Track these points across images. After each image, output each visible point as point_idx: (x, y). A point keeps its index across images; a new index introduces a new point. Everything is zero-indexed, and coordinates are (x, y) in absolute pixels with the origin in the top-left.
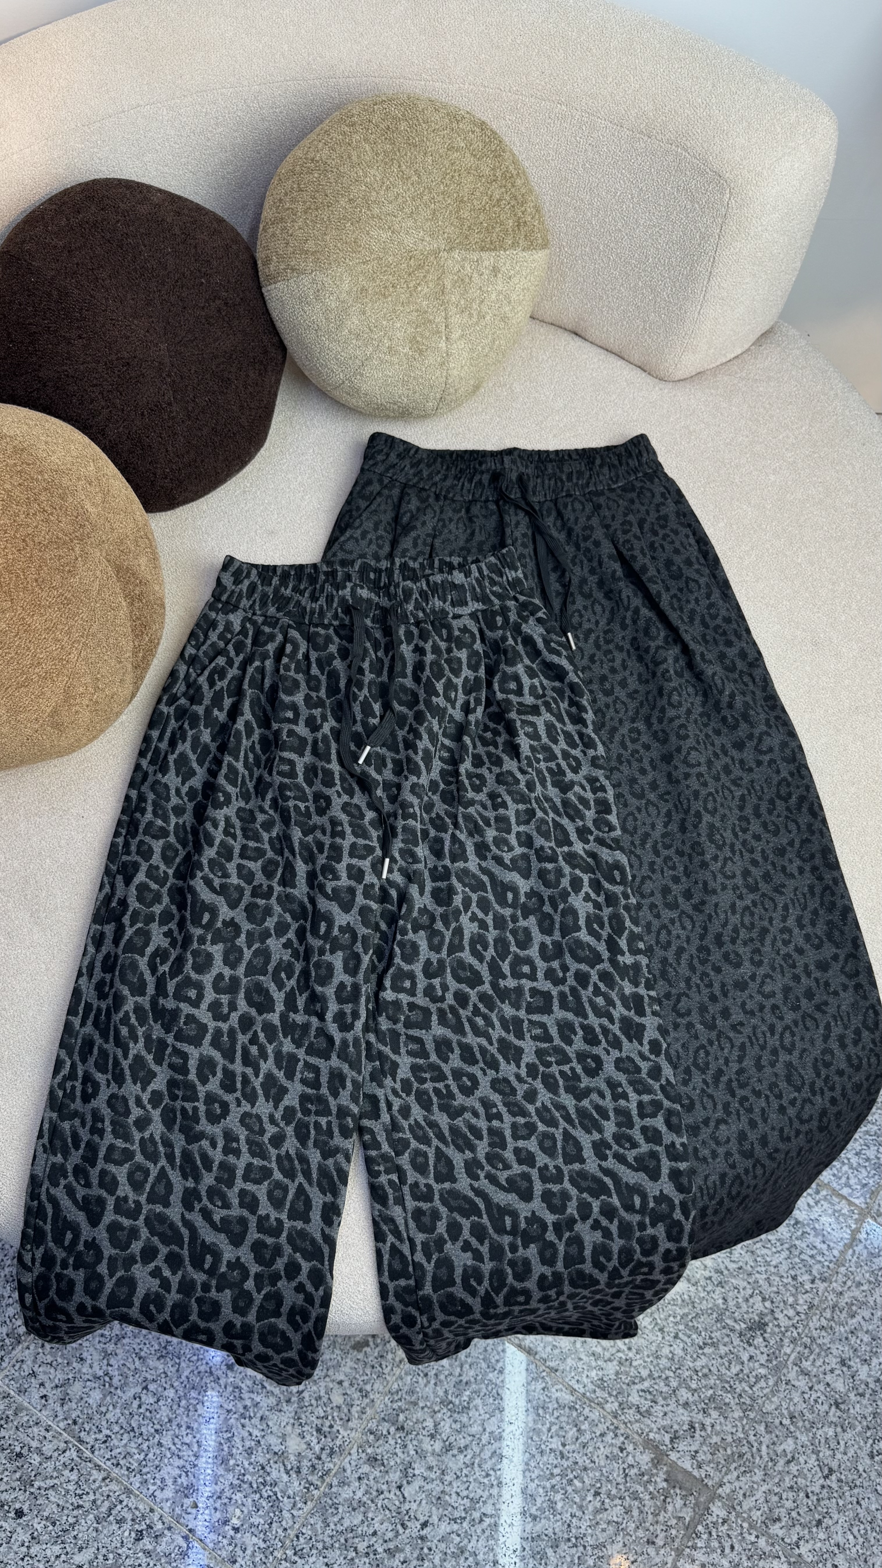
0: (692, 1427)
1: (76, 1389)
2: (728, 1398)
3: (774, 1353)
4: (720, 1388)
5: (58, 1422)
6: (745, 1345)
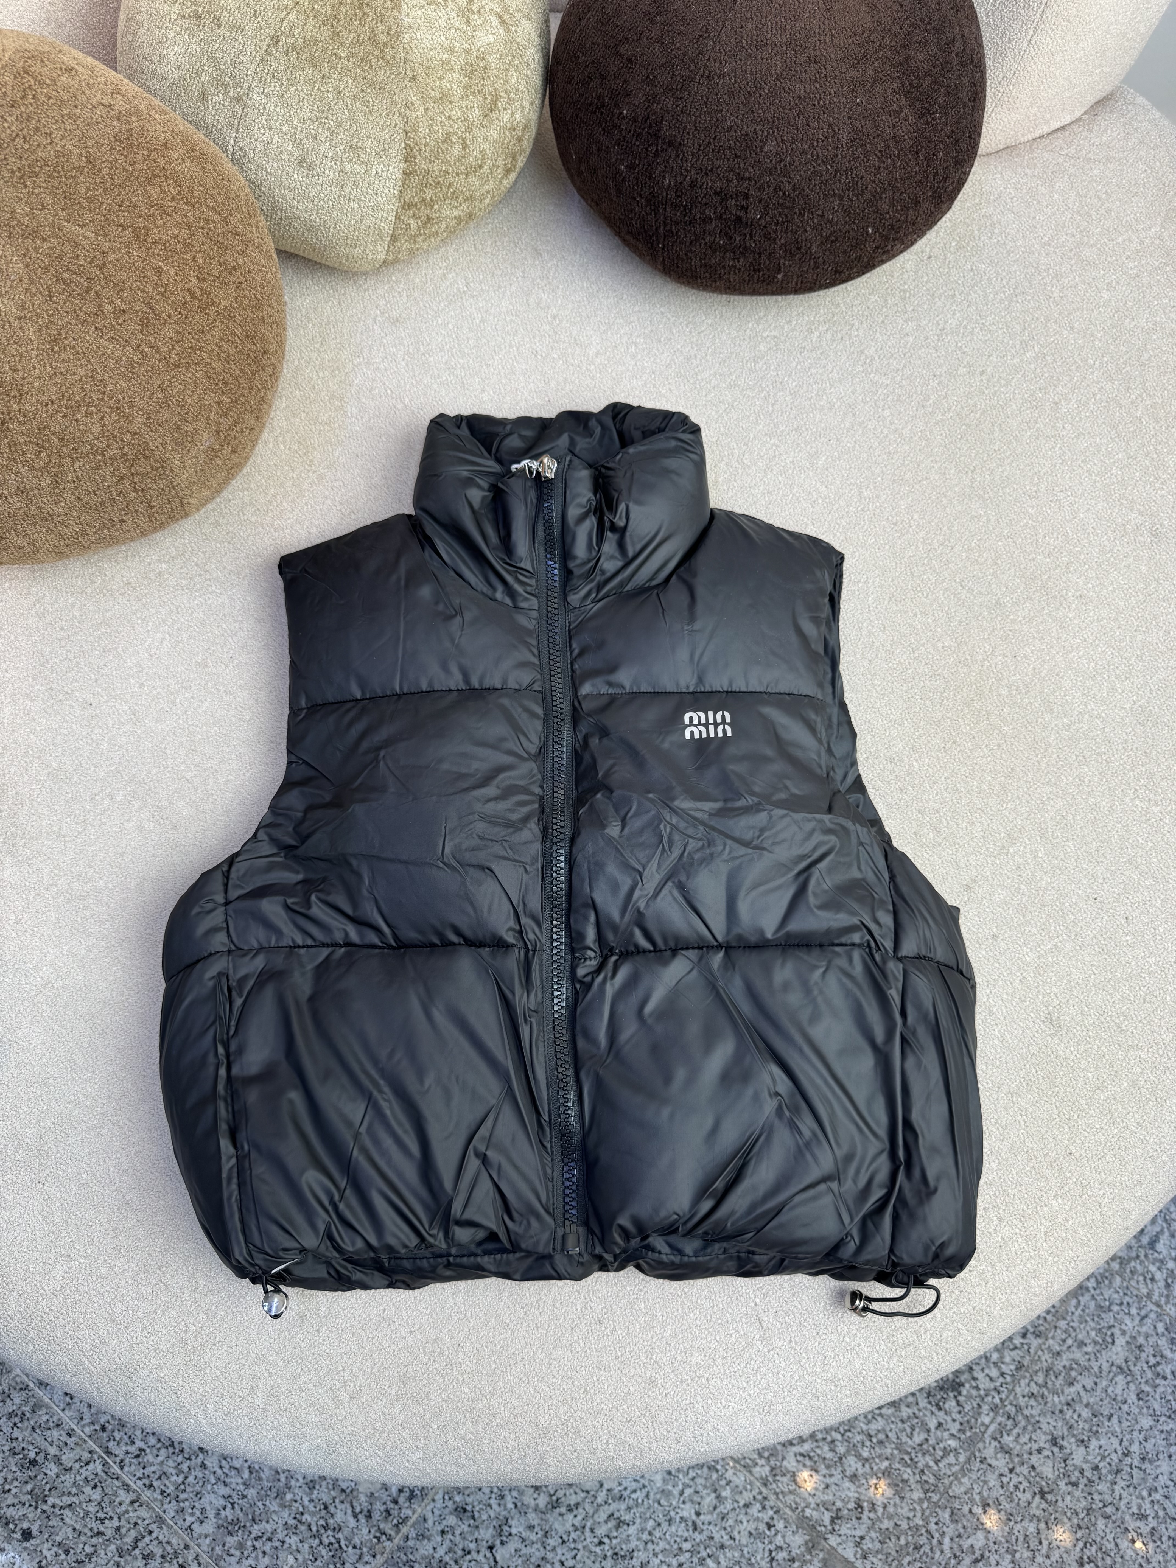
0: (859, 1506)
2: (907, 1473)
3: (968, 1422)
4: (897, 1459)
5: (83, 1426)
6: (934, 1409)
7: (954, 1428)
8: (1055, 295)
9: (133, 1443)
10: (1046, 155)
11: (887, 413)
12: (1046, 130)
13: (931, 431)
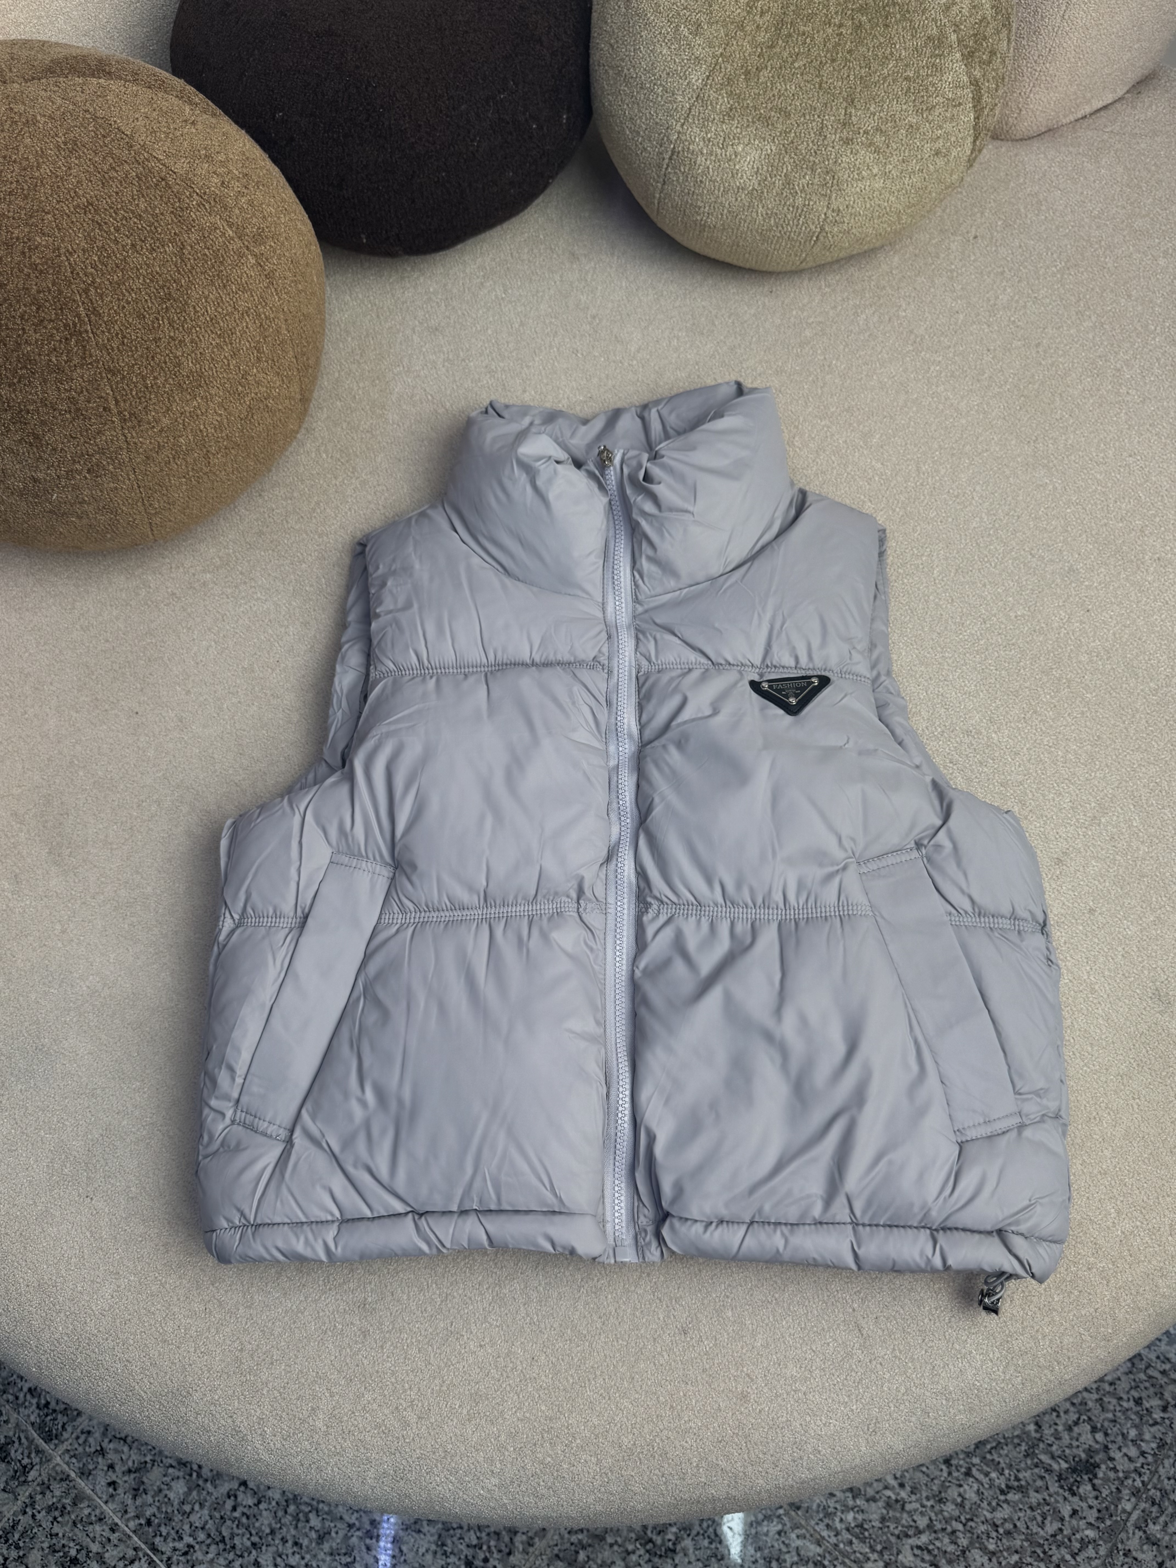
1: (154, 1477)
3: (1107, 1508)
4: (1028, 1553)
5: (128, 1520)
6: (1066, 1494)
7: (1092, 1515)
8: (1109, 265)
9: (180, 1538)
10: (1090, 133)
11: (942, 388)
12: (1088, 109)
13: (988, 404)
